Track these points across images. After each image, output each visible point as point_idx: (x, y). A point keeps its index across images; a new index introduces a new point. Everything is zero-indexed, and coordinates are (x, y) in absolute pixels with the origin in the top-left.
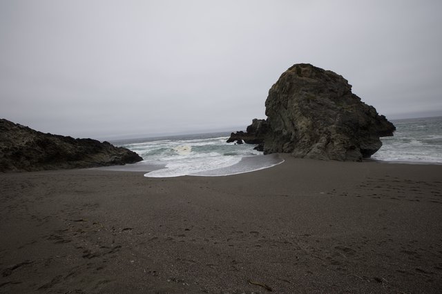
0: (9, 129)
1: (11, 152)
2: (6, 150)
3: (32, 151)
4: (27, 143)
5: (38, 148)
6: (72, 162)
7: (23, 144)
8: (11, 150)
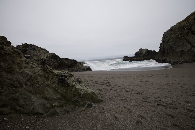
0: (37, 49)
1: (40, 62)
2: (38, 61)
3: (50, 62)
4: (46, 57)
5: (52, 60)
6: (69, 68)
7: (45, 57)
8: (40, 61)
